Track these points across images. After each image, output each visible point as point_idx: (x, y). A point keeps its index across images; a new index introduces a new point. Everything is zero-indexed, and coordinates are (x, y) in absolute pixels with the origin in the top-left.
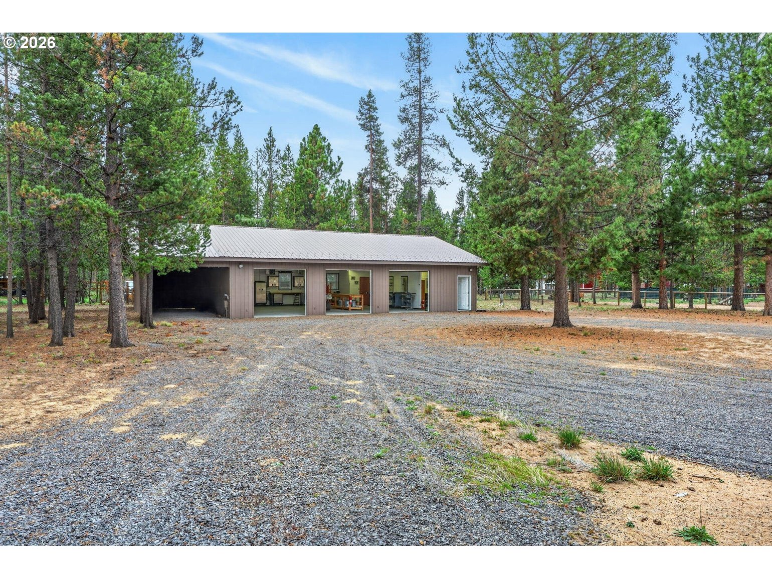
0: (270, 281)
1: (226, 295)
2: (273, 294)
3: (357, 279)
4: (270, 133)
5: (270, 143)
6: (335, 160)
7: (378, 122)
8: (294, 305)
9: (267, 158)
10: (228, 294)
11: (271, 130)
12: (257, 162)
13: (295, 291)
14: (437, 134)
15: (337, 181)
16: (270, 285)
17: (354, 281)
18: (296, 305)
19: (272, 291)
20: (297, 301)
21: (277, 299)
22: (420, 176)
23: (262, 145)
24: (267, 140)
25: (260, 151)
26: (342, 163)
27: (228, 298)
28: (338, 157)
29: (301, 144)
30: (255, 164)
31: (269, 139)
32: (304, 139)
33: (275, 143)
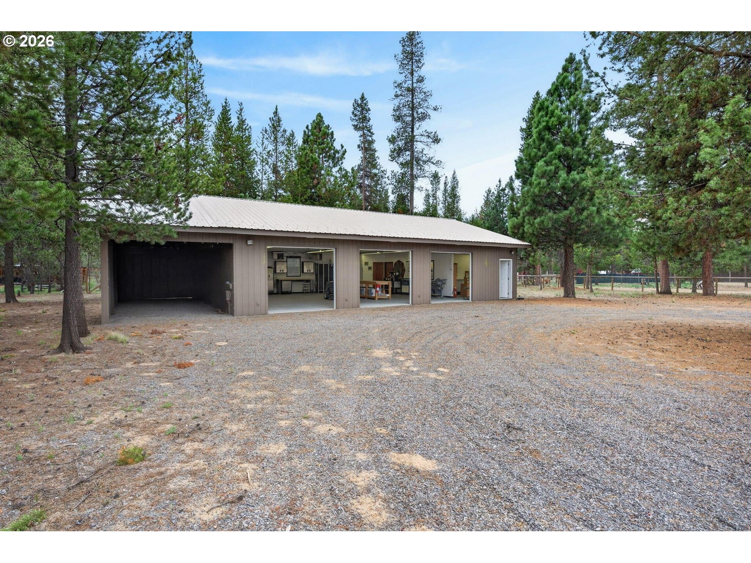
0: (277, 267)
1: (228, 283)
2: (281, 281)
3: (371, 264)
4: (276, 112)
5: (276, 123)
6: (338, 147)
7: (371, 123)
8: (303, 293)
9: (272, 138)
10: (231, 281)
11: (277, 109)
12: (263, 143)
13: (303, 277)
14: (429, 130)
15: (340, 169)
16: (278, 271)
17: (367, 267)
18: (306, 293)
19: (280, 277)
20: (306, 288)
21: (286, 286)
22: (412, 170)
23: (267, 124)
24: (273, 120)
25: (266, 131)
26: (345, 151)
27: (231, 287)
28: (342, 145)
29: (305, 132)
30: (260, 146)
31: (274, 119)
32: (307, 127)
33: (281, 123)
